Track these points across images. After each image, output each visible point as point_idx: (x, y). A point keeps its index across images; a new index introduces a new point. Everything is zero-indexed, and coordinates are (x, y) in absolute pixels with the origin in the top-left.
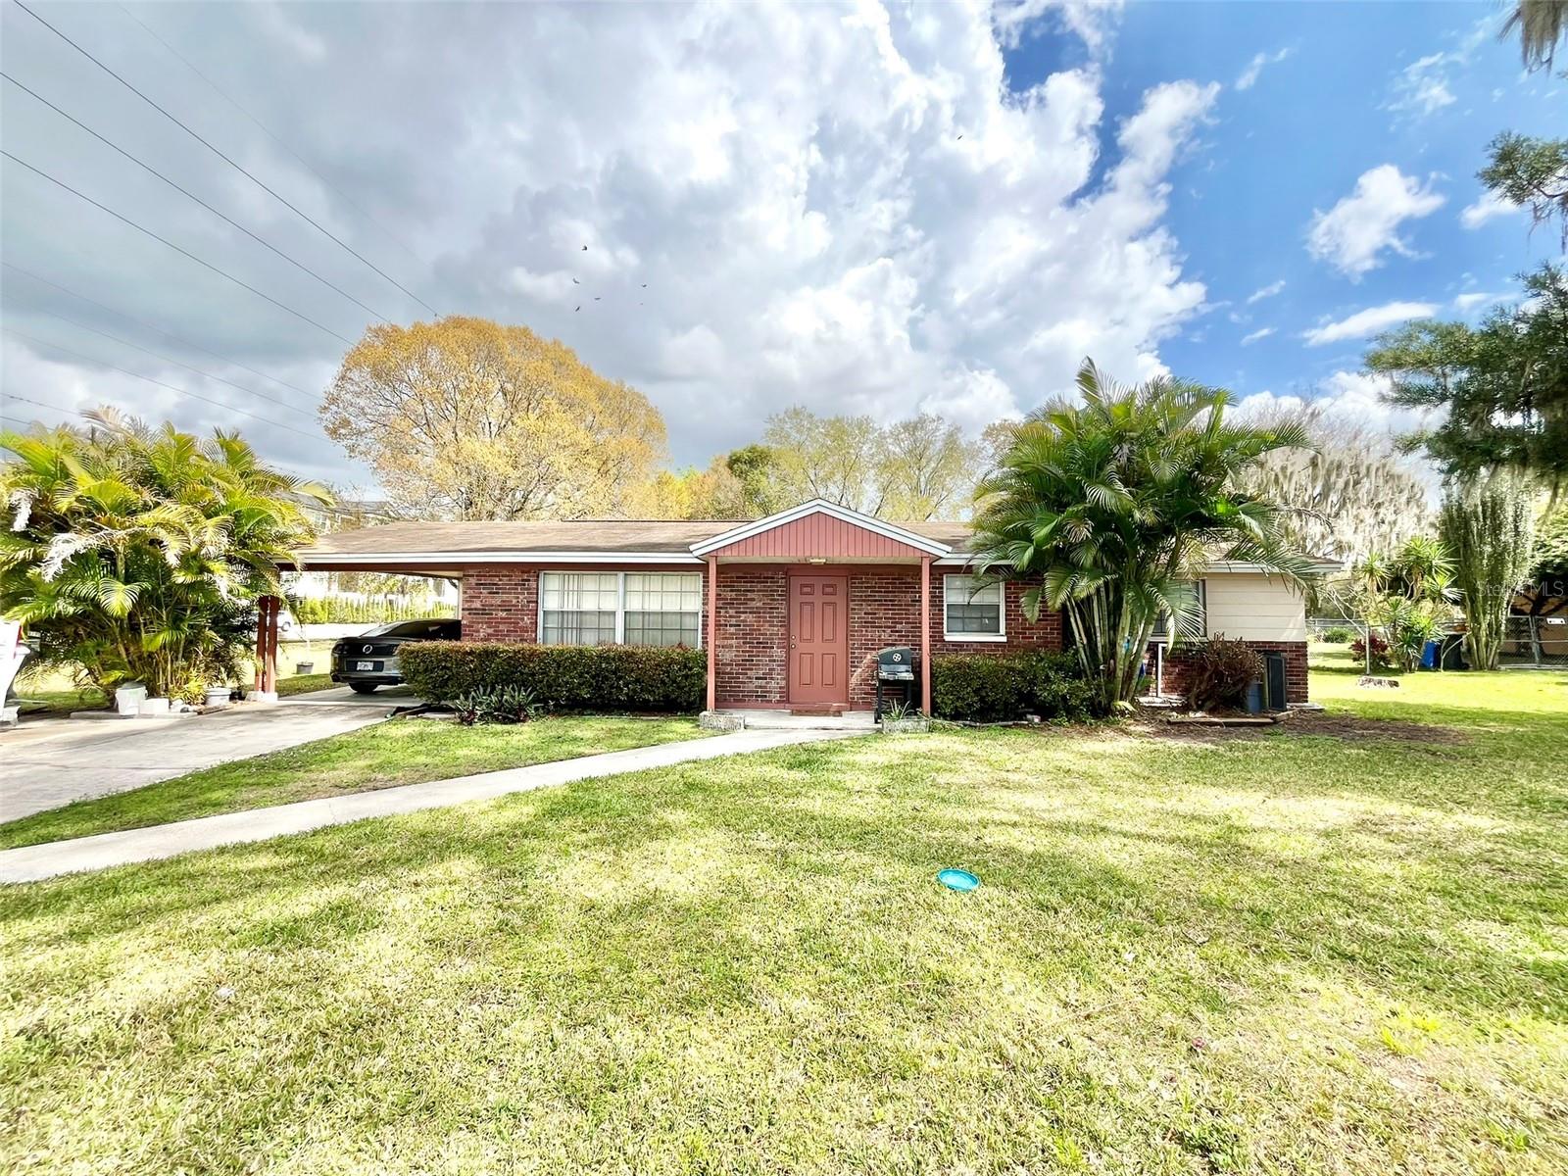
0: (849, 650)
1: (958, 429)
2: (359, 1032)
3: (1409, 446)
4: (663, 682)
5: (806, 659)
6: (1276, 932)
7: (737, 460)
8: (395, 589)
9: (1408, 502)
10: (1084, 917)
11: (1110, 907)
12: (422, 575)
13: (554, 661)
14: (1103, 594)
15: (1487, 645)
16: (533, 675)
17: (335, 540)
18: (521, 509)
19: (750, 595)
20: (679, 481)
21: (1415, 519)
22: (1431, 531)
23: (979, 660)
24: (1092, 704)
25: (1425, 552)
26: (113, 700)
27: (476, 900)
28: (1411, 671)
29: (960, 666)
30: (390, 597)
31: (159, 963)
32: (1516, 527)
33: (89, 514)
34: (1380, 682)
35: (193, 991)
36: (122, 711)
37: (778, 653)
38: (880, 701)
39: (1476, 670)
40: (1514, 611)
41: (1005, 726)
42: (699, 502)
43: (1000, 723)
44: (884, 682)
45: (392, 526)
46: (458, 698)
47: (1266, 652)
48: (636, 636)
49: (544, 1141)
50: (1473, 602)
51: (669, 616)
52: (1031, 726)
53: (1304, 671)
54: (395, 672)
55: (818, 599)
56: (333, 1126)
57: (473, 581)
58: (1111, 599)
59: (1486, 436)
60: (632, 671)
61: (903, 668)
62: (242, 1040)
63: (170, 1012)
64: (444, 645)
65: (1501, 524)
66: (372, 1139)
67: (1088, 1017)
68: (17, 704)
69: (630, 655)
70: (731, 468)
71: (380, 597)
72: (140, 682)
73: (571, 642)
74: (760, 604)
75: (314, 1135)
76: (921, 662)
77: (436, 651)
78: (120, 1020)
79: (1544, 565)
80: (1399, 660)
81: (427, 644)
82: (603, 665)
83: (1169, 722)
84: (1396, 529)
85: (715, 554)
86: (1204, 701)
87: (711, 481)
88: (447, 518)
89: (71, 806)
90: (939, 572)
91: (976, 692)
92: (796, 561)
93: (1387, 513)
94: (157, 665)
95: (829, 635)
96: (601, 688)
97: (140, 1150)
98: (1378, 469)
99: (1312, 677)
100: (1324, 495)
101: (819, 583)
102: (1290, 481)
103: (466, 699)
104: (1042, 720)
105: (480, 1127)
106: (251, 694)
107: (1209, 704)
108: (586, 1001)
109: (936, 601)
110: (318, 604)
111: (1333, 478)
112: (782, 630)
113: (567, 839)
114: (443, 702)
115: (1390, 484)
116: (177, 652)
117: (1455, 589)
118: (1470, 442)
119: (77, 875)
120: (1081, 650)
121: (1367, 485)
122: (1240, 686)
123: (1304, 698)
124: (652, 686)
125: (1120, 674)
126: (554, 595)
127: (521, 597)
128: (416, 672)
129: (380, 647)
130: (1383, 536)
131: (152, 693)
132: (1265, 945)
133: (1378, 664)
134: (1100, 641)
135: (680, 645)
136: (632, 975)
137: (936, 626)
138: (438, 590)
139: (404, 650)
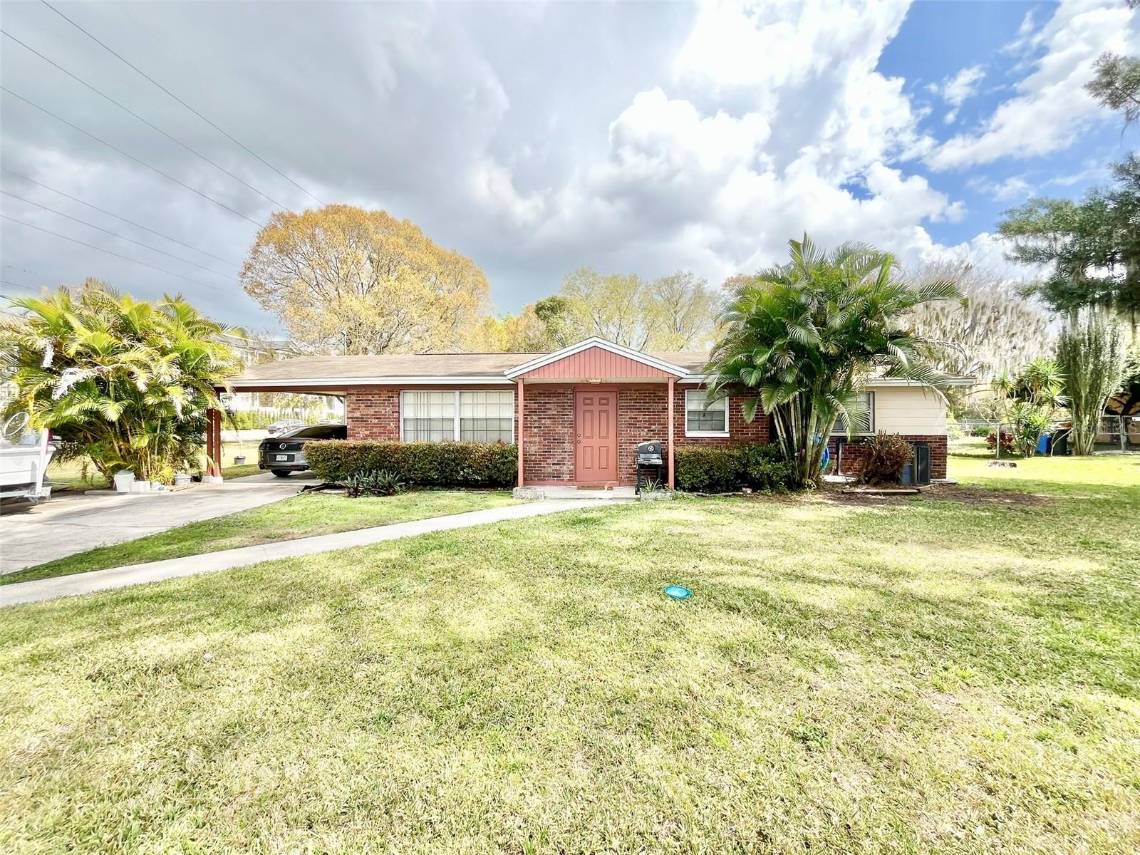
0: (619, 445)
1: (705, 282)
2: (293, 677)
3: (1027, 293)
4: (487, 467)
5: (588, 450)
6: (882, 623)
7: (543, 308)
8: (299, 404)
9: (1035, 332)
10: (758, 614)
11: (775, 609)
12: (318, 394)
13: (412, 453)
14: (798, 402)
15: (1086, 436)
16: (398, 463)
17: (257, 370)
18: (387, 346)
19: (548, 406)
20: (499, 323)
21: (1039, 345)
22: (1051, 353)
23: (709, 450)
24: (789, 479)
25: (1043, 369)
26: (112, 482)
27: (362, 605)
28: (1029, 456)
29: (695, 454)
30: (296, 410)
31: (166, 641)
32: (1113, 351)
33: (88, 355)
34: (1003, 464)
35: (189, 656)
36: (120, 489)
37: (568, 446)
38: (639, 479)
39: (1077, 455)
40: (1108, 411)
41: (727, 496)
42: (515, 340)
43: (724, 494)
44: (642, 466)
45: (295, 359)
46: (347, 479)
47: (916, 443)
48: (469, 436)
49: (406, 734)
50: (1078, 406)
51: (492, 421)
52: (745, 497)
53: (943, 456)
54: (303, 462)
55: (596, 407)
56: (280, 726)
57: (354, 398)
58: (804, 406)
59: (1081, 285)
60: (466, 459)
61: (655, 456)
62: (222, 682)
63: (176, 667)
64: (335, 442)
65: (1101, 348)
66: (304, 732)
67: (748, 671)
68: (49, 485)
69: (464, 449)
70: (538, 314)
71: (289, 410)
72: (129, 470)
73: (423, 441)
74: (555, 412)
75: (270, 730)
76: (668, 452)
77: (330, 447)
78: (147, 671)
79: (1133, 378)
80: (1020, 448)
81: (324, 442)
82: (446, 456)
83: (843, 493)
84: (1024, 353)
85: (521, 377)
86: (870, 478)
87: (523, 323)
88: (334, 352)
89: (95, 550)
90: (681, 388)
91: (706, 472)
92: (579, 381)
93: (1018, 341)
94: (140, 458)
95: (604, 433)
96: (444, 471)
97: (169, 737)
98: (1013, 308)
99: (950, 460)
100: (972, 328)
101: (596, 397)
102: (947, 317)
103: (352, 479)
104: (752, 492)
105: (368, 728)
106: (204, 478)
107: (874, 480)
108: (432, 661)
109: (679, 408)
110: (246, 416)
111: (978, 317)
112: (571, 430)
113: (421, 569)
114: (336, 482)
115: (1021, 320)
116: (153, 449)
117: (1063, 397)
118: (1070, 289)
119: (106, 591)
120: (782, 443)
121: (1005, 321)
122: (895, 468)
123: (943, 475)
124: (480, 470)
125: (809, 459)
126: (410, 407)
127: (388, 409)
128: (317, 462)
129: (291, 445)
130: (1014, 358)
131: (139, 477)
132: (873, 630)
133: (1005, 451)
134: (795, 436)
135: (499, 441)
136: (462, 647)
137: (679, 427)
138: (330, 404)
139: (308, 447)
